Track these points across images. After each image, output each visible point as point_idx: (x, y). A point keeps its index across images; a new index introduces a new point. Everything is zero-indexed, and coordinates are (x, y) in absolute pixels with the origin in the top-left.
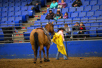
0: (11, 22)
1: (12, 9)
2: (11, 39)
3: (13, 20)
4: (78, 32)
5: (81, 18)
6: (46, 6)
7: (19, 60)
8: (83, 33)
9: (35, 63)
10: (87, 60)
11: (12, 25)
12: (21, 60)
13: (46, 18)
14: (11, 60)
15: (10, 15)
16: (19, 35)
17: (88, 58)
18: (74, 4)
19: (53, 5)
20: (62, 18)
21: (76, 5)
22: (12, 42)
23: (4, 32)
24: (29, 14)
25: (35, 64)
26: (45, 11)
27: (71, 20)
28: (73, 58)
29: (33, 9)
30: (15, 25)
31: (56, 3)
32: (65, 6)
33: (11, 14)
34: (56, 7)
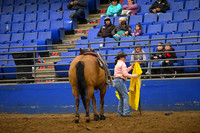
0: (30, 42)
1: (32, 17)
2: (30, 76)
3: (35, 38)
4: (161, 62)
5: (166, 35)
6: (99, 12)
7: (45, 115)
8: (171, 64)
9: (77, 122)
10: (178, 118)
11: (32, 48)
12: (50, 116)
13: (99, 35)
14: (29, 116)
15: (28, 28)
16: (46, 67)
17: (180, 114)
18: (153, 8)
19: (113, 9)
20: (130, 34)
21: (158, 9)
22: (33, 82)
23: (17, 62)
24: (66, 27)
25: (76, 125)
26: (97, 21)
27: (147, 38)
28: (152, 113)
29: (74, 18)
30: (39, 49)
31: (119, 6)
32: (137, 11)
33: (30, 26)
34: (119, 14)
